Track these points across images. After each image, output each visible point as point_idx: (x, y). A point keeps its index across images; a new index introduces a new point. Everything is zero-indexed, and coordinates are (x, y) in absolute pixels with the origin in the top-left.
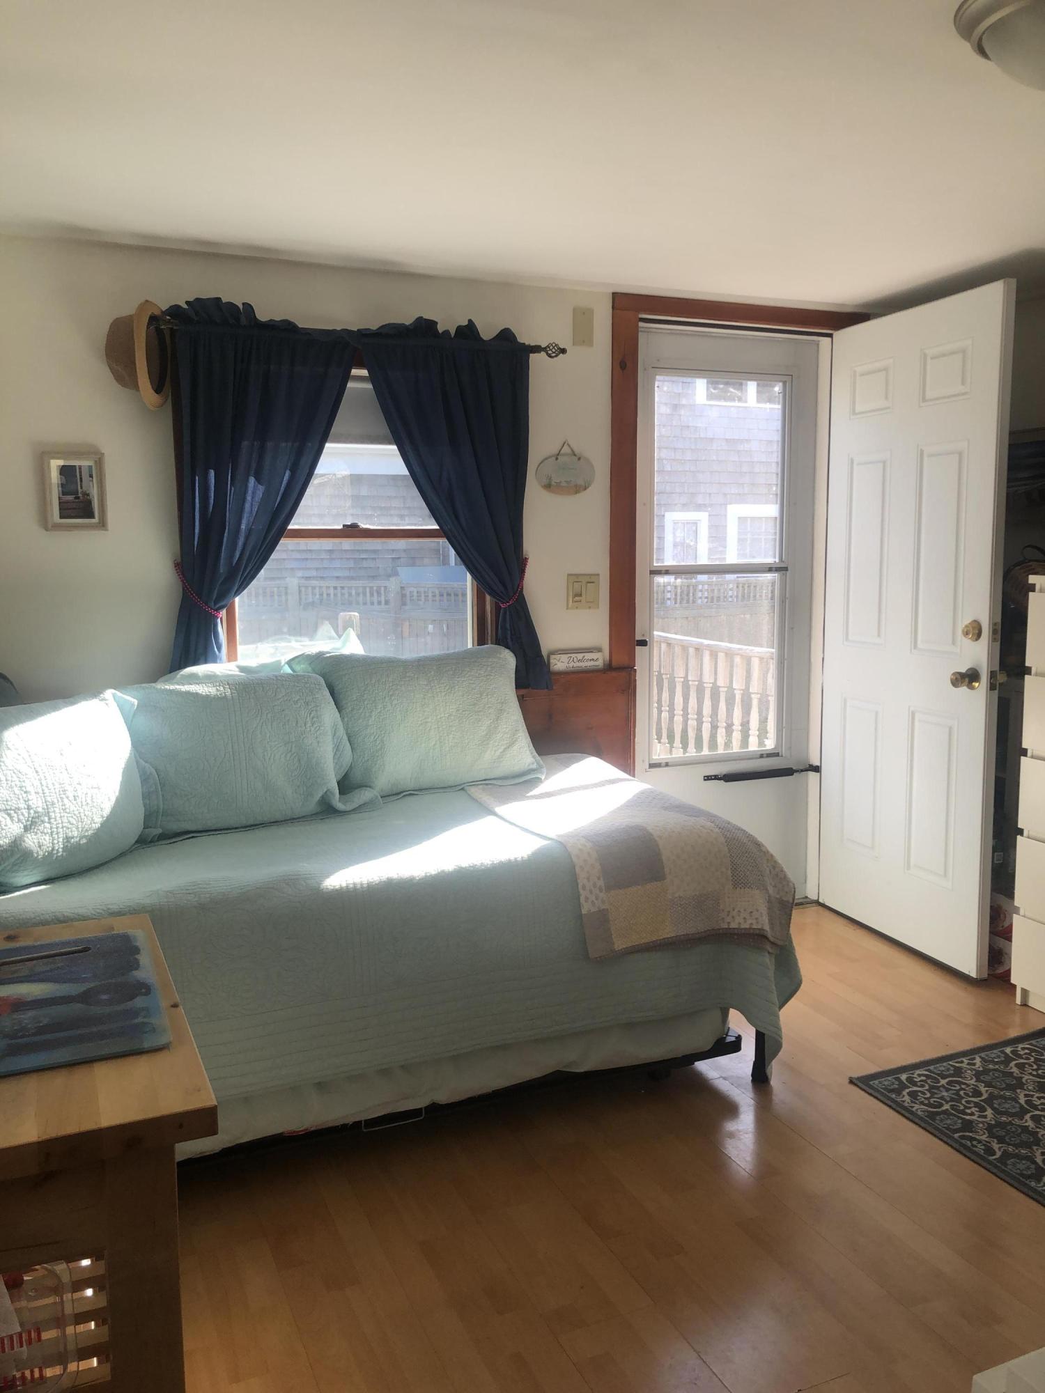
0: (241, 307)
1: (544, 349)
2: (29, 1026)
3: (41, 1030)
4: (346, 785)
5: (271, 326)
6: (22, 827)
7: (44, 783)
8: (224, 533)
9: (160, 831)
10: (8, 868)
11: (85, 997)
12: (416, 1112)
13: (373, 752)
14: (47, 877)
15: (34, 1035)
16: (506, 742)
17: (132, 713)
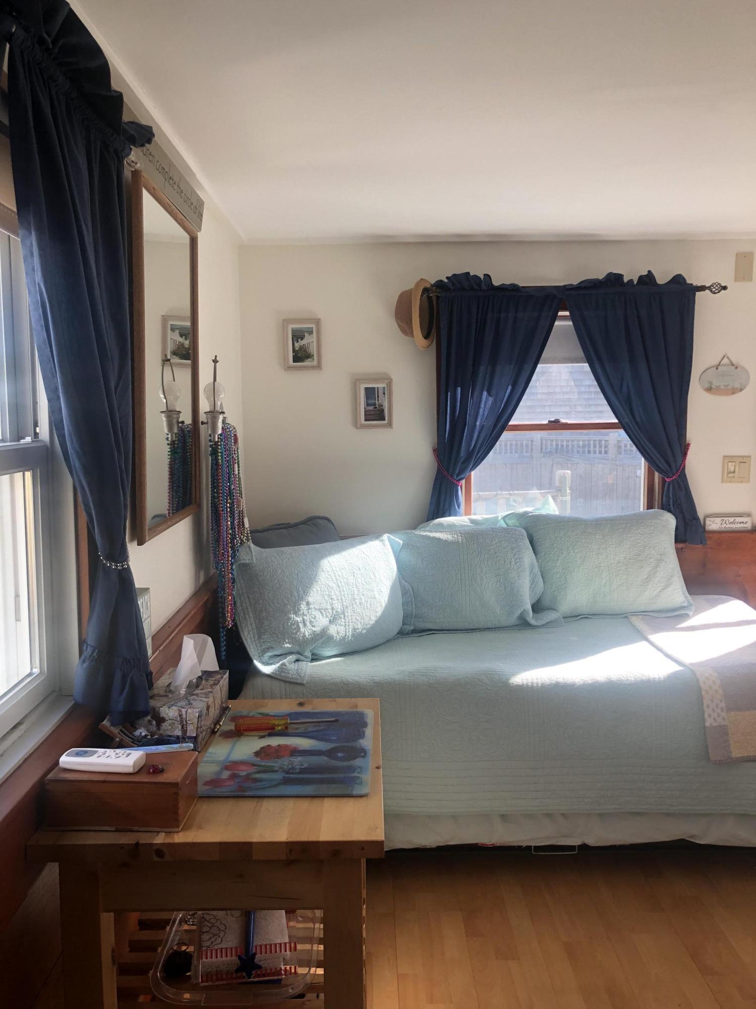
0: (482, 277)
1: (709, 288)
2: (297, 767)
3: (302, 771)
4: (537, 607)
5: (503, 288)
6: (328, 620)
7: (342, 594)
8: (465, 429)
9: (412, 628)
10: (319, 645)
11: (330, 753)
12: (571, 848)
13: (559, 585)
14: (342, 652)
15: (300, 773)
16: (662, 585)
17: (399, 549)
